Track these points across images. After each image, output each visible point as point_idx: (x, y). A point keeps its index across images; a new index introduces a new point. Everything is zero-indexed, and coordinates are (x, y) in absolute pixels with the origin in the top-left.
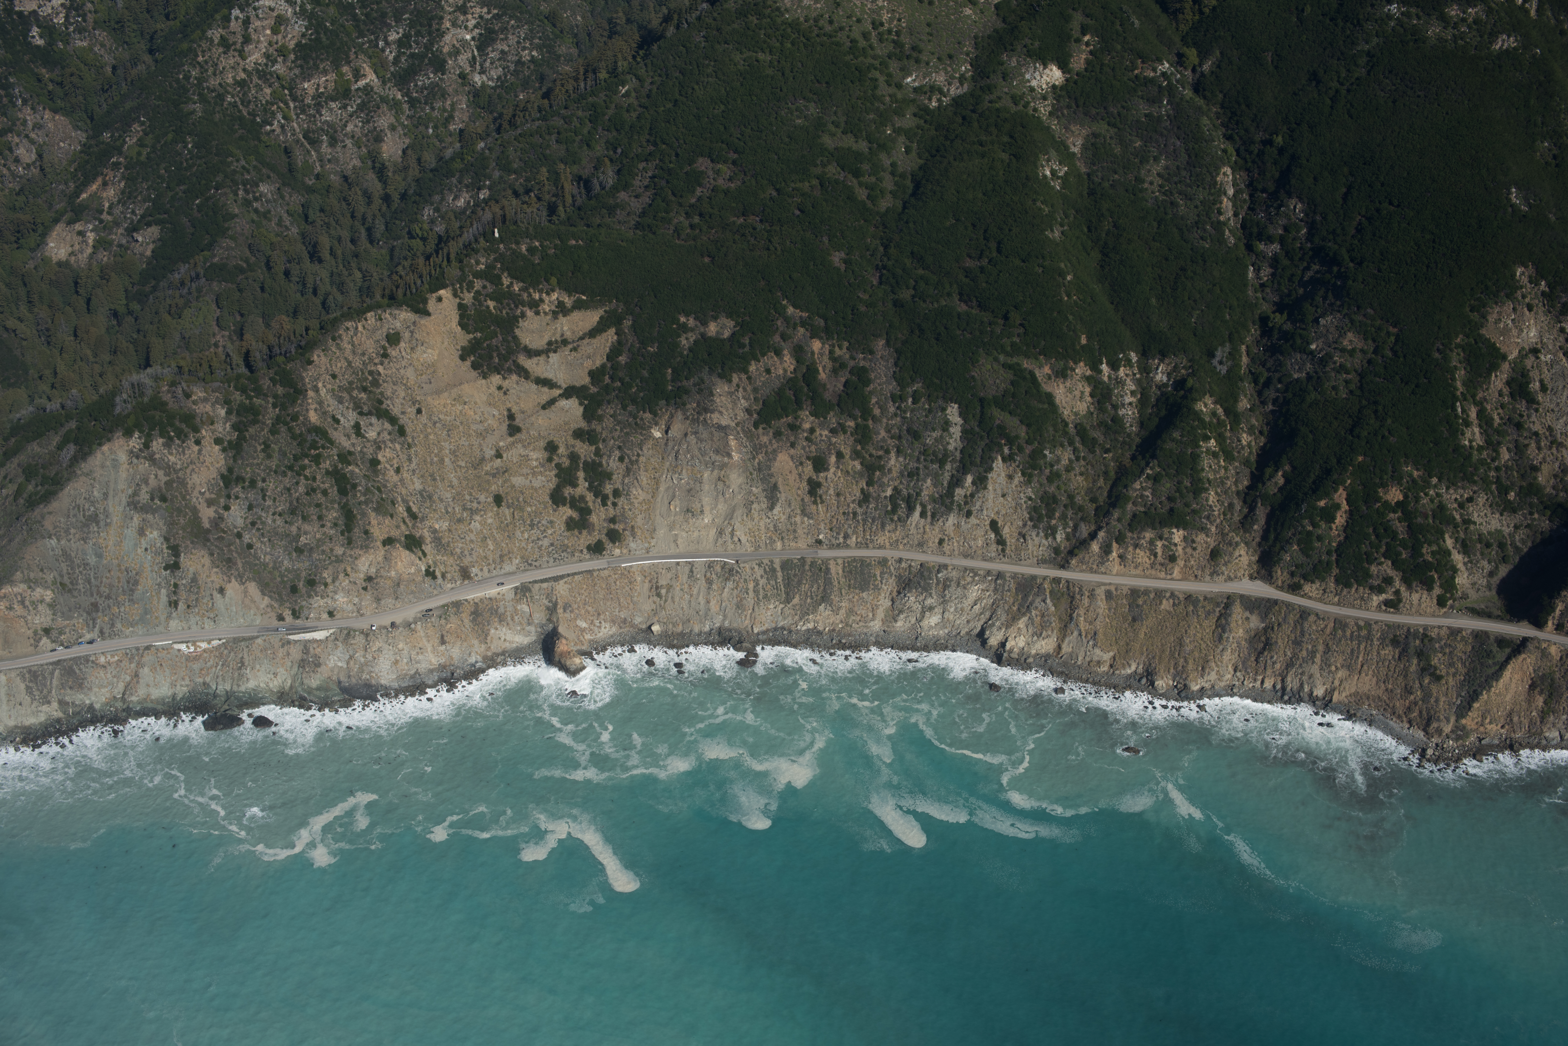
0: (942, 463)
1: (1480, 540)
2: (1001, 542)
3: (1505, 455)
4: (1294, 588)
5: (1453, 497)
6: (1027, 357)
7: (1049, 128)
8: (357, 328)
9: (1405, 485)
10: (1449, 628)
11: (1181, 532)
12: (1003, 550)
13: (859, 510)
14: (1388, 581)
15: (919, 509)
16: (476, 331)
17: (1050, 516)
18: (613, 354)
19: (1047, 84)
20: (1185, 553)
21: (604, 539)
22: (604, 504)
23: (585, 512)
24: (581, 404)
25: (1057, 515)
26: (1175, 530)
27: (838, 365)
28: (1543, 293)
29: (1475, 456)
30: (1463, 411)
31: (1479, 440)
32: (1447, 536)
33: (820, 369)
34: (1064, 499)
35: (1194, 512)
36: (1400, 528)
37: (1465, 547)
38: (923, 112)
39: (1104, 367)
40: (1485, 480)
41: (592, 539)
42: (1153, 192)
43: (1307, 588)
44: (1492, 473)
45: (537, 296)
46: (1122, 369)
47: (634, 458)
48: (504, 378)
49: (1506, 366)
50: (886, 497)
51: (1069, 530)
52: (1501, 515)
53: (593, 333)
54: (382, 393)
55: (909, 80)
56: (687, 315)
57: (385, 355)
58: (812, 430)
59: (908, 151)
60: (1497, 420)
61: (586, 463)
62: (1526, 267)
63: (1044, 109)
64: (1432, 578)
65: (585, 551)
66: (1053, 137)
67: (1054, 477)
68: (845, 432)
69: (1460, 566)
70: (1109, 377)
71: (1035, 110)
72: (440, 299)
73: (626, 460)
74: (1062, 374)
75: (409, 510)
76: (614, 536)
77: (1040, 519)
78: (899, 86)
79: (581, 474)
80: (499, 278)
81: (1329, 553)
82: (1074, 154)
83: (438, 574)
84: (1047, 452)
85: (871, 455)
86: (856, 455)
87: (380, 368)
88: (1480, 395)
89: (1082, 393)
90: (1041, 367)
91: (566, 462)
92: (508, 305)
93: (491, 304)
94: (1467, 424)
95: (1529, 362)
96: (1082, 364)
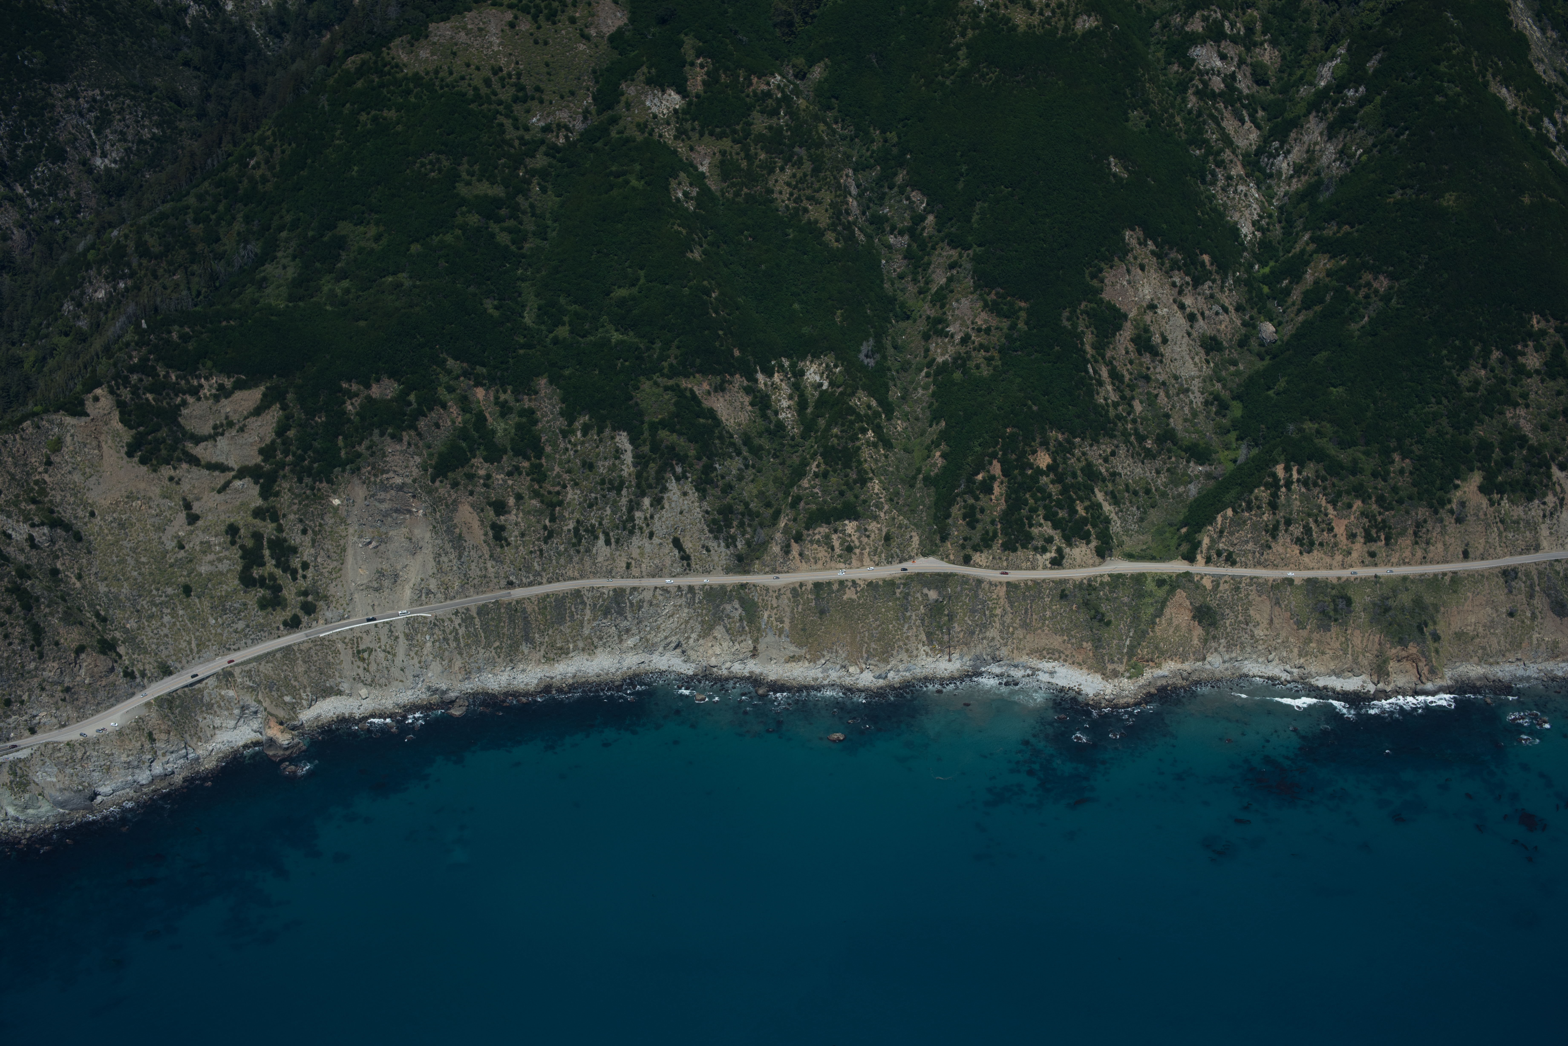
0: (619, 490)
1: (1127, 490)
2: (686, 557)
3: (1138, 407)
4: (967, 561)
5: (1097, 453)
6: (687, 376)
7: (675, 152)
8: (15, 440)
9: (1052, 449)
10: (1110, 575)
11: (855, 523)
12: (689, 565)
13: (544, 547)
14: (1050, 540)
15: (602, 537)
16: (139, 426)
17: (729, 526)
18: (281, 431)
19: (668, 108)
20: (860, 542)
21: (301, 614)
22: (295, 579)
23: (277, 589)
24: (256, 483)
25: (735, 523)
26: (847, 522)
27: (504, 410)
28: (1153, 253)
29: (1112, 413)
30: (1095, 372)
31: (1114, 397)
32: (1096, 490)
33: (487, 415)
34: (741, 508)
35: (865, 502)
36: (1054, 490)
37: (1115, 499)
38: (553, 151)
39: (760, 377)
40: (1125, 434)
41: (288, 614)
42: (783, 201)
43: (977, 557)
44: (1130, 426)
45: (196, 383)
46: (776, 375)
47: (317, 529)
48: (175, 468)
49: (1128, 324)
50: (569, 530)
51: (747, 536)
52: (1143, 463)
53: (258, 412)
54: (51, 501)
55: (534, 120)
56: (349, 381)
57: (49, 463)
58: (488, 477)
59: (544, 190)
60: (1127, 377)
61: (270, 541)
62: (1133, 230)
63: (668, 134)
64: (1089, 532)
65: (282, 627)
66: (681, 160)
67: (728, 488)
68: (520, 474)
69: (1113, 516)
70: (765, 384)
71: (661, 136)
72: (96, 399)
73: (310, 532)
74: (720, 388)
75: (98, 615)
76: (309, 609)
77: (720, 530)
78: (527, 129)
79: (267, 553)
80: (154, 368)
81: (993, 522)
82: (703, 173)
83: (137, 674)
84: (717, 466)
85: (550, 493)
86: (536, 494)
87: (46, 477)
88: (1109, 354)
89: (742, 403)
90: (700, 384)
91: (250, 543)
92: (168, 394)
93: (150, 396)
94: (1100, 383)
95: (1148, 318)
96: (738, 376)
